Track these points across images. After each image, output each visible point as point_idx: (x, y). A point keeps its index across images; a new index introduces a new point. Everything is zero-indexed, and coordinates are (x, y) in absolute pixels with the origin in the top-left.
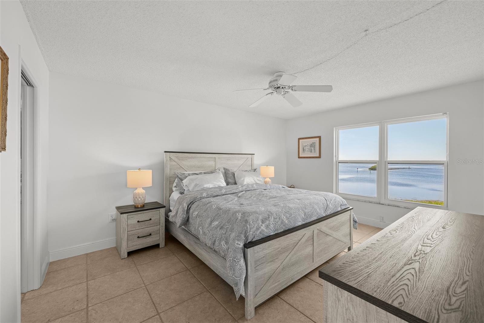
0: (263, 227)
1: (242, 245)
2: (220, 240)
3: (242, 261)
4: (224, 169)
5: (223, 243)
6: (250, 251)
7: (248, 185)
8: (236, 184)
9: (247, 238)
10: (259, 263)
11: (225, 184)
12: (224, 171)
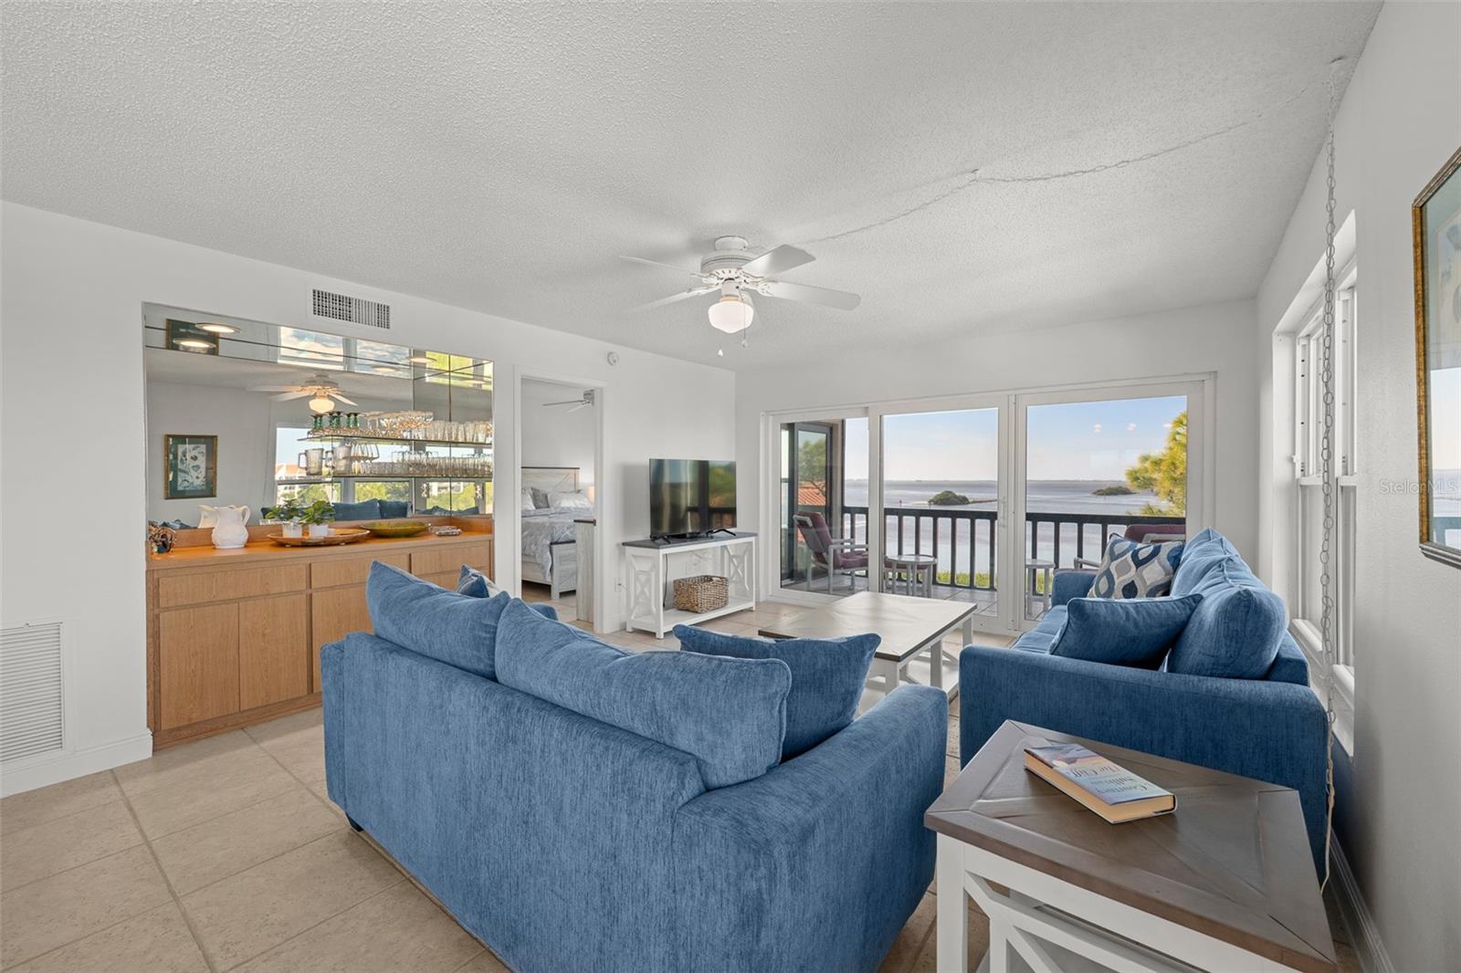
0: (568, 532)
1: (548, 542)
2: (531, 544)
3: (549, 553)
4: (532, 489)
5: (533, 546)
6: (554, 547)
7: (563, 508)
8: (548, 507)
9: (553, 539)
10: (563, 559)
11: (534, 508)
12: (531, 492)
